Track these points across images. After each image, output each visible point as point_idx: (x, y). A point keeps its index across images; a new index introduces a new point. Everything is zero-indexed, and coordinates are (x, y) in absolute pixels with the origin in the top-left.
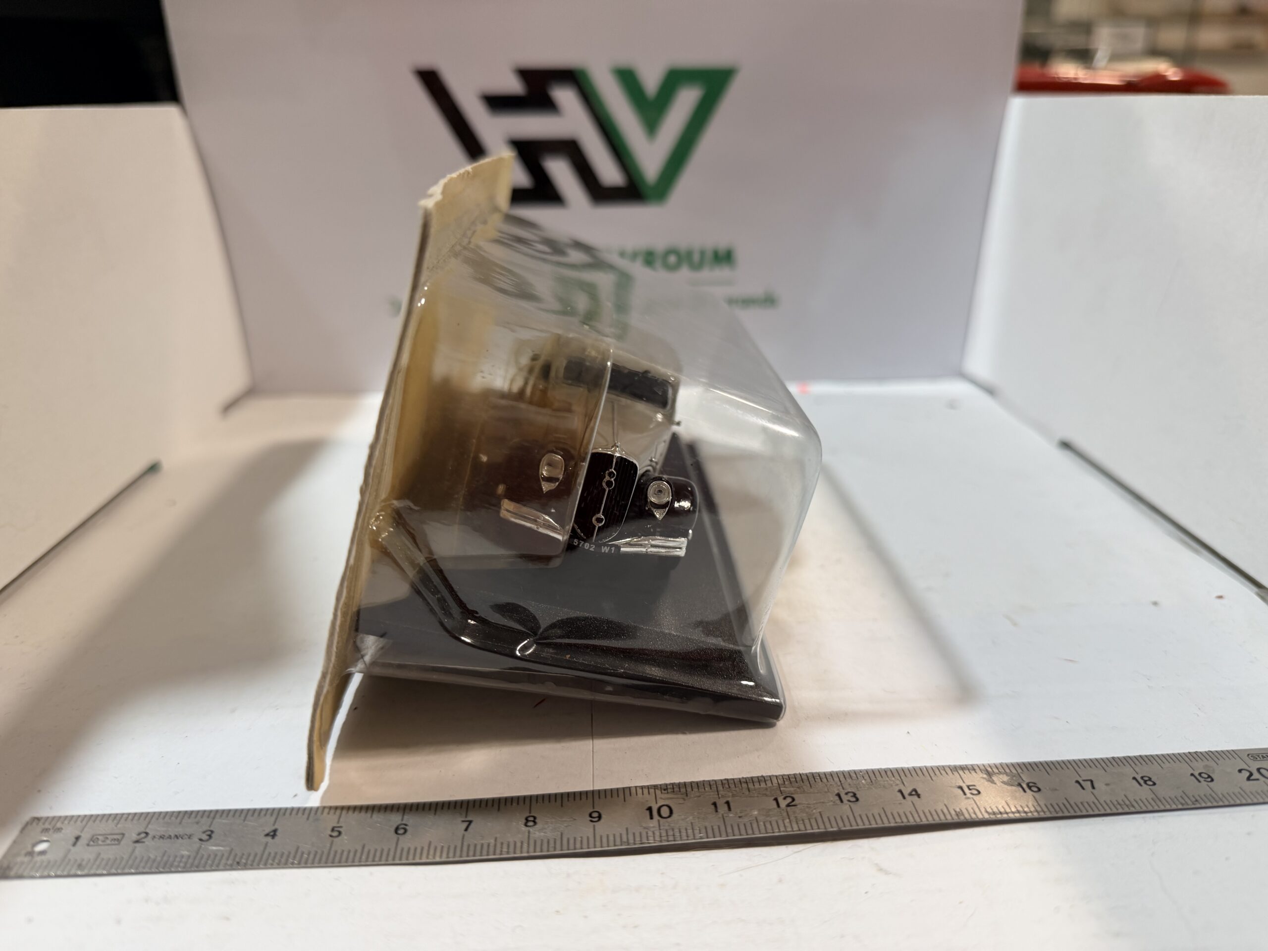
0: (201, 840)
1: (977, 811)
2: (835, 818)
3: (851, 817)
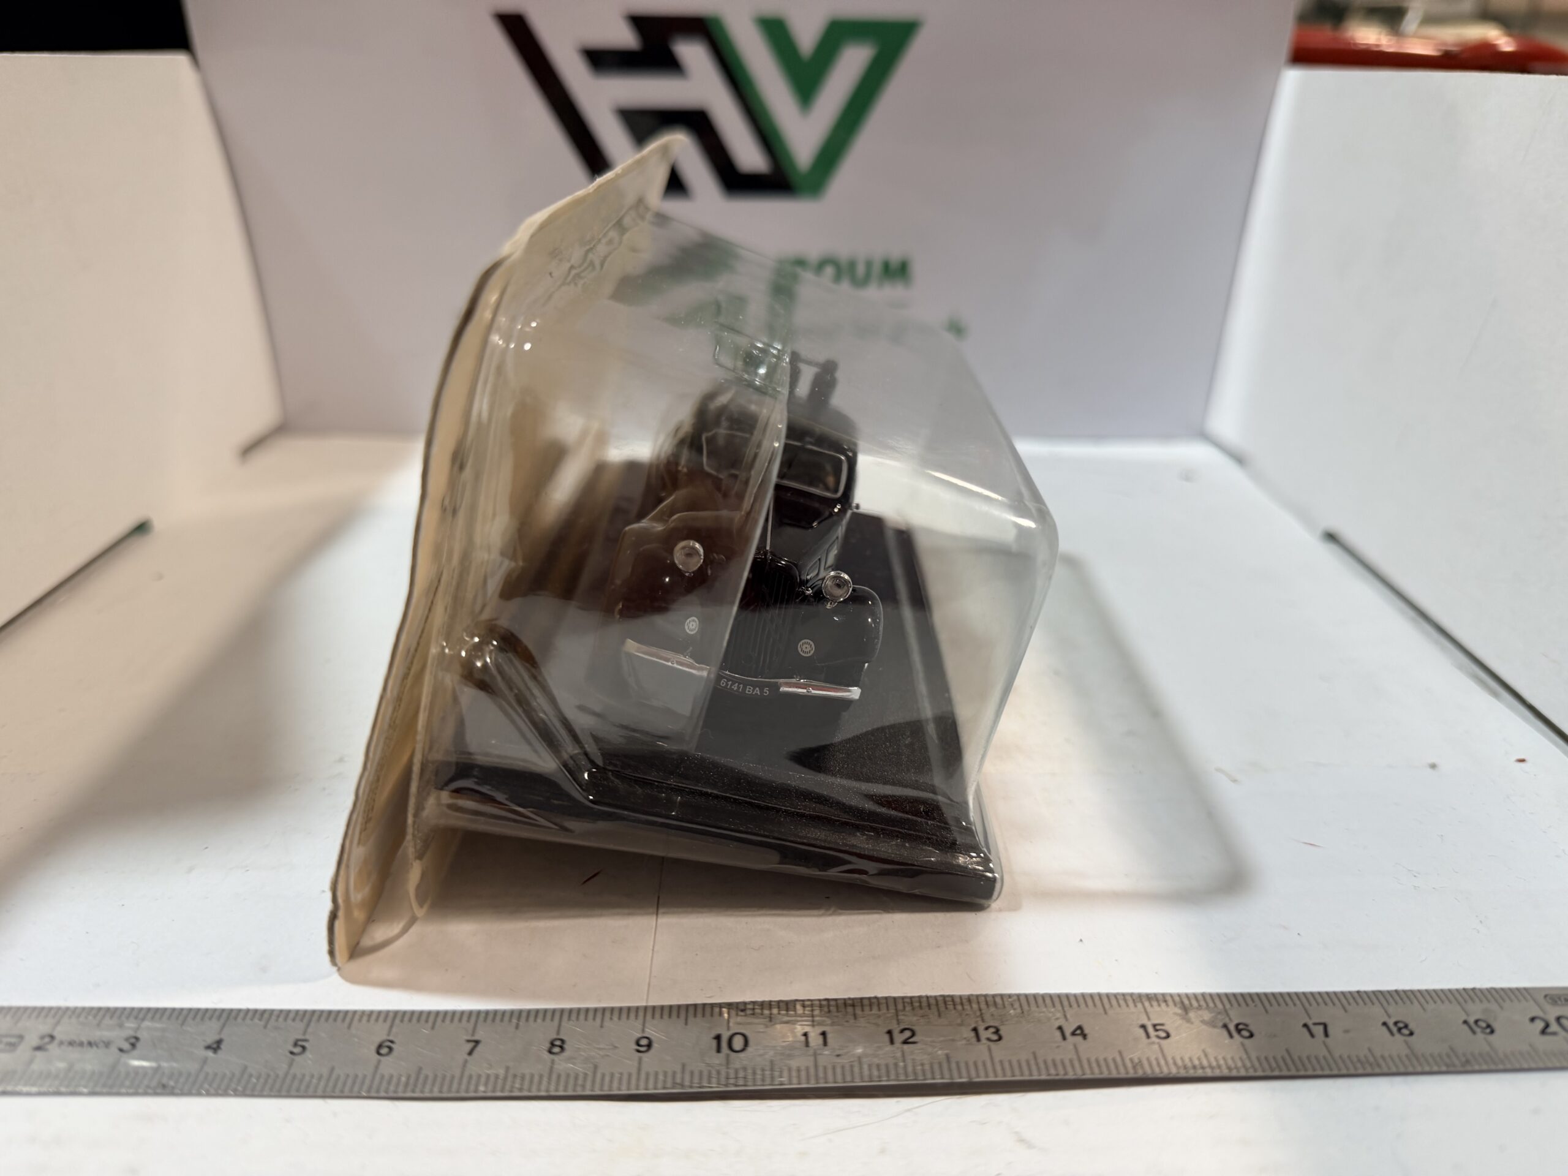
0: (121, 1050)
1: (1162, 1062)
2: (967, 1064)
3: (989, 1064)
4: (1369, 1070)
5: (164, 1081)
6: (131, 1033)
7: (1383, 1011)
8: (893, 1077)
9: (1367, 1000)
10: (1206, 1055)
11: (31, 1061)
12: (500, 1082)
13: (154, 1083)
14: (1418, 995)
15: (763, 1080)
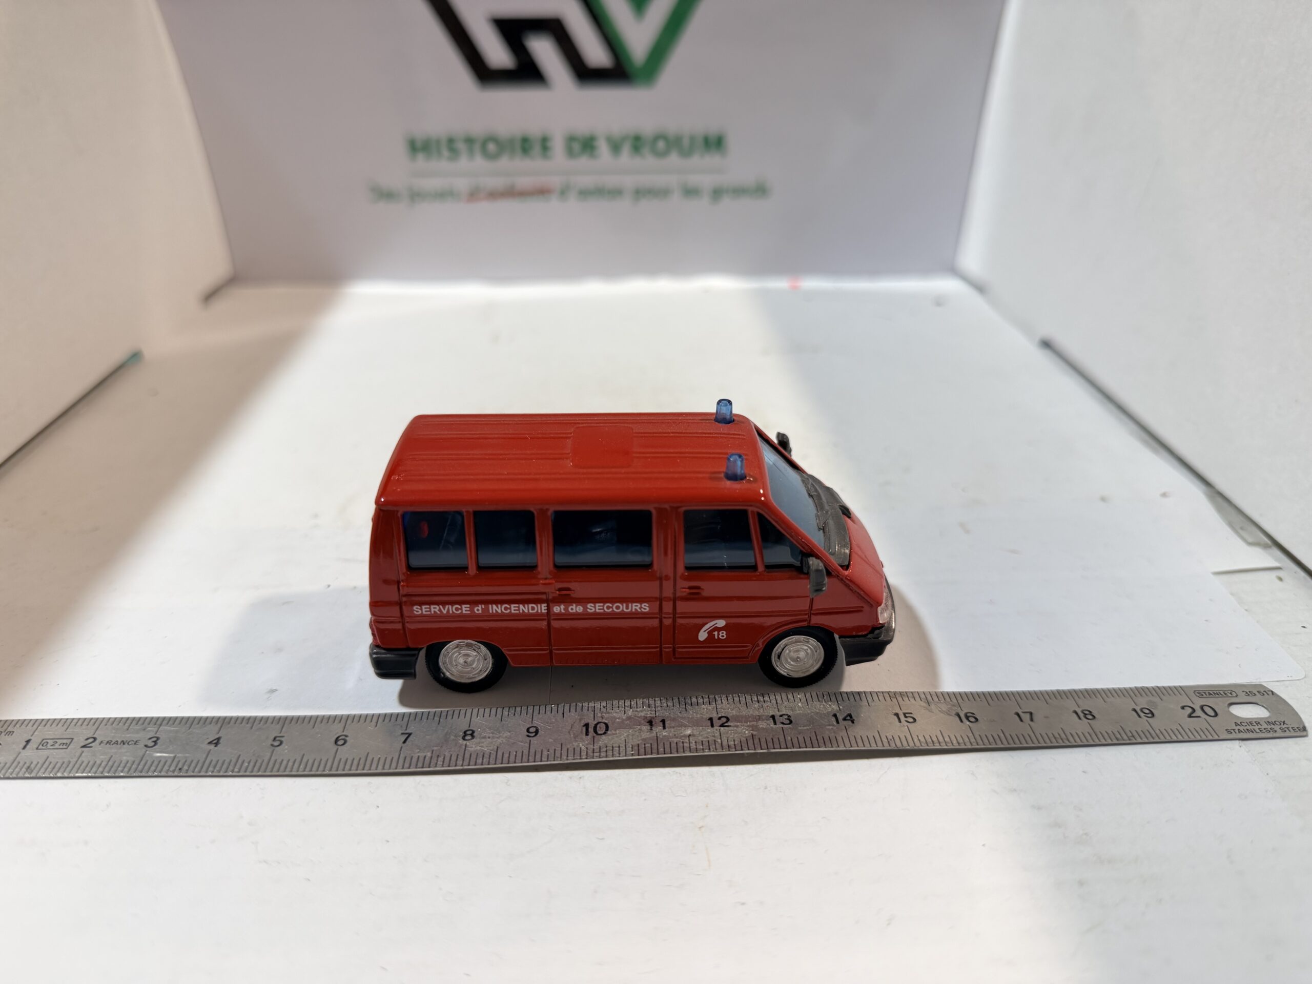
0: (146, 746)
1: (910, 739)
2: (766, 742)
3: (782, 740)
4: (1061, 743)
5: (180, 766)
6: (153, 734)
7: (1074, 703)
8: (712, 749)
9: (1064, 696)
10: (942, 734)
11: (80, 755)
12: (427, 762)
13: (172, 769)
14: (1101, 692)
15: (619, 754)
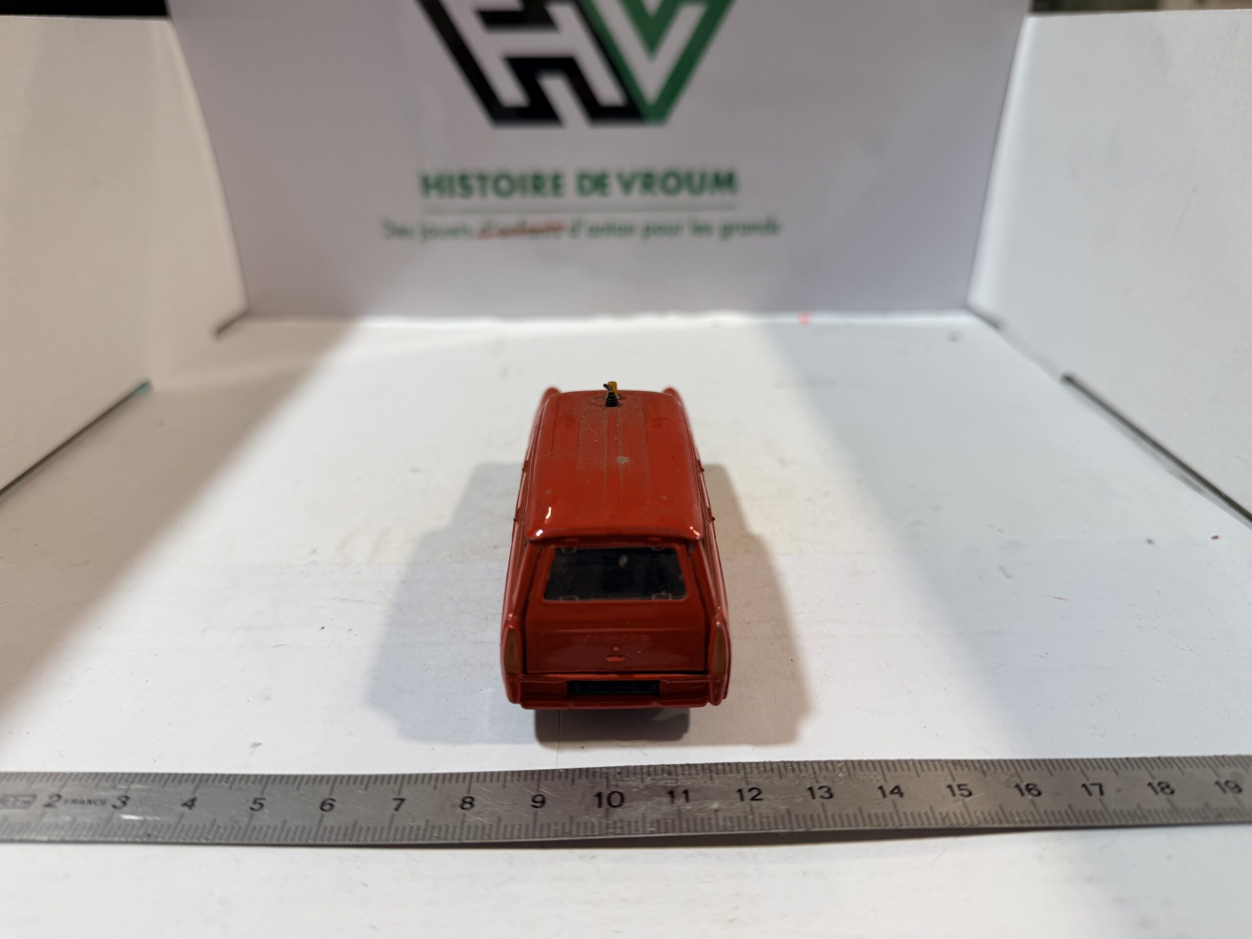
0: (114, 807)
1: (966, 816)
2: (804, 817)
3: (822, 816)
4: (1138, 822)
5: (149, 831)
6: (123, 793)
7: (1148, 774)
8: (743, 826)
9: (1135, 766)
10: (1002, 810)
11: (42, 816)
12: (421, 833)
13: (141, 833)
14: (1177, 761)
15: (637, 830)
